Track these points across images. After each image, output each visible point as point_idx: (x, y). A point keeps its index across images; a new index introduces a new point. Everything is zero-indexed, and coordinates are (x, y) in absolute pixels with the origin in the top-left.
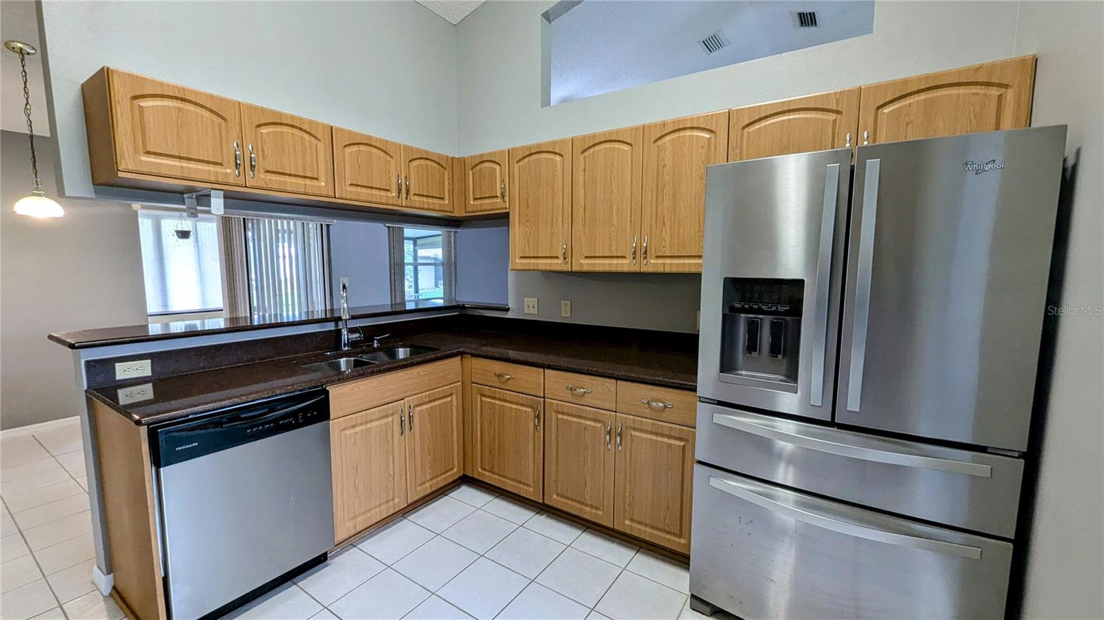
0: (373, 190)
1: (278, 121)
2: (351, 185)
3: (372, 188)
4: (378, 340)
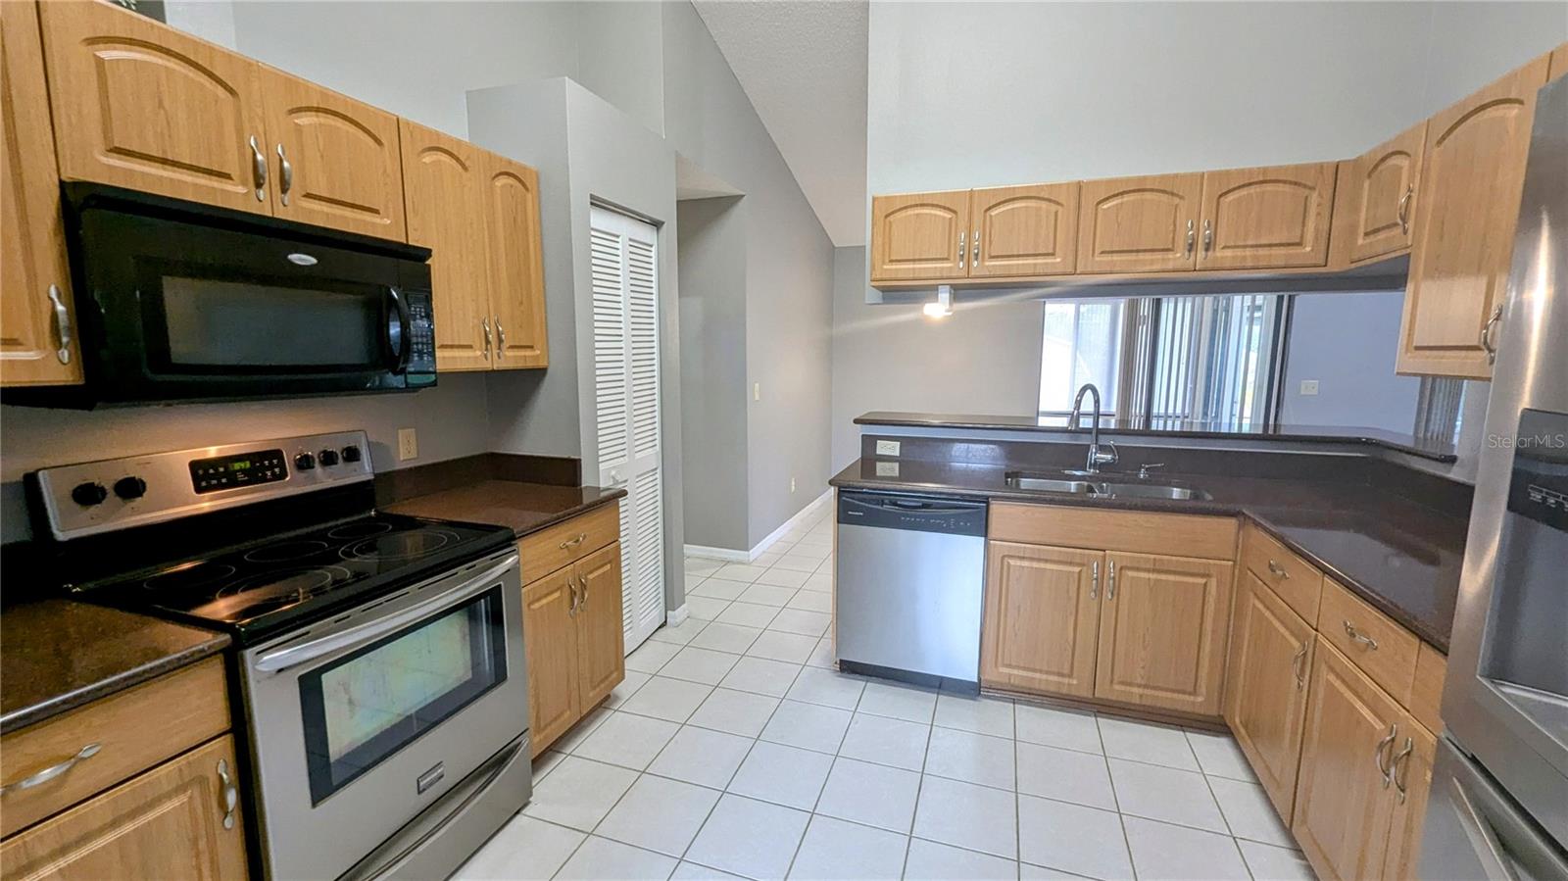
0: (1140, 254)
1: (1011, 197)
2: (1102, 253)
3: (1138, 251)
4: (1147, 469)
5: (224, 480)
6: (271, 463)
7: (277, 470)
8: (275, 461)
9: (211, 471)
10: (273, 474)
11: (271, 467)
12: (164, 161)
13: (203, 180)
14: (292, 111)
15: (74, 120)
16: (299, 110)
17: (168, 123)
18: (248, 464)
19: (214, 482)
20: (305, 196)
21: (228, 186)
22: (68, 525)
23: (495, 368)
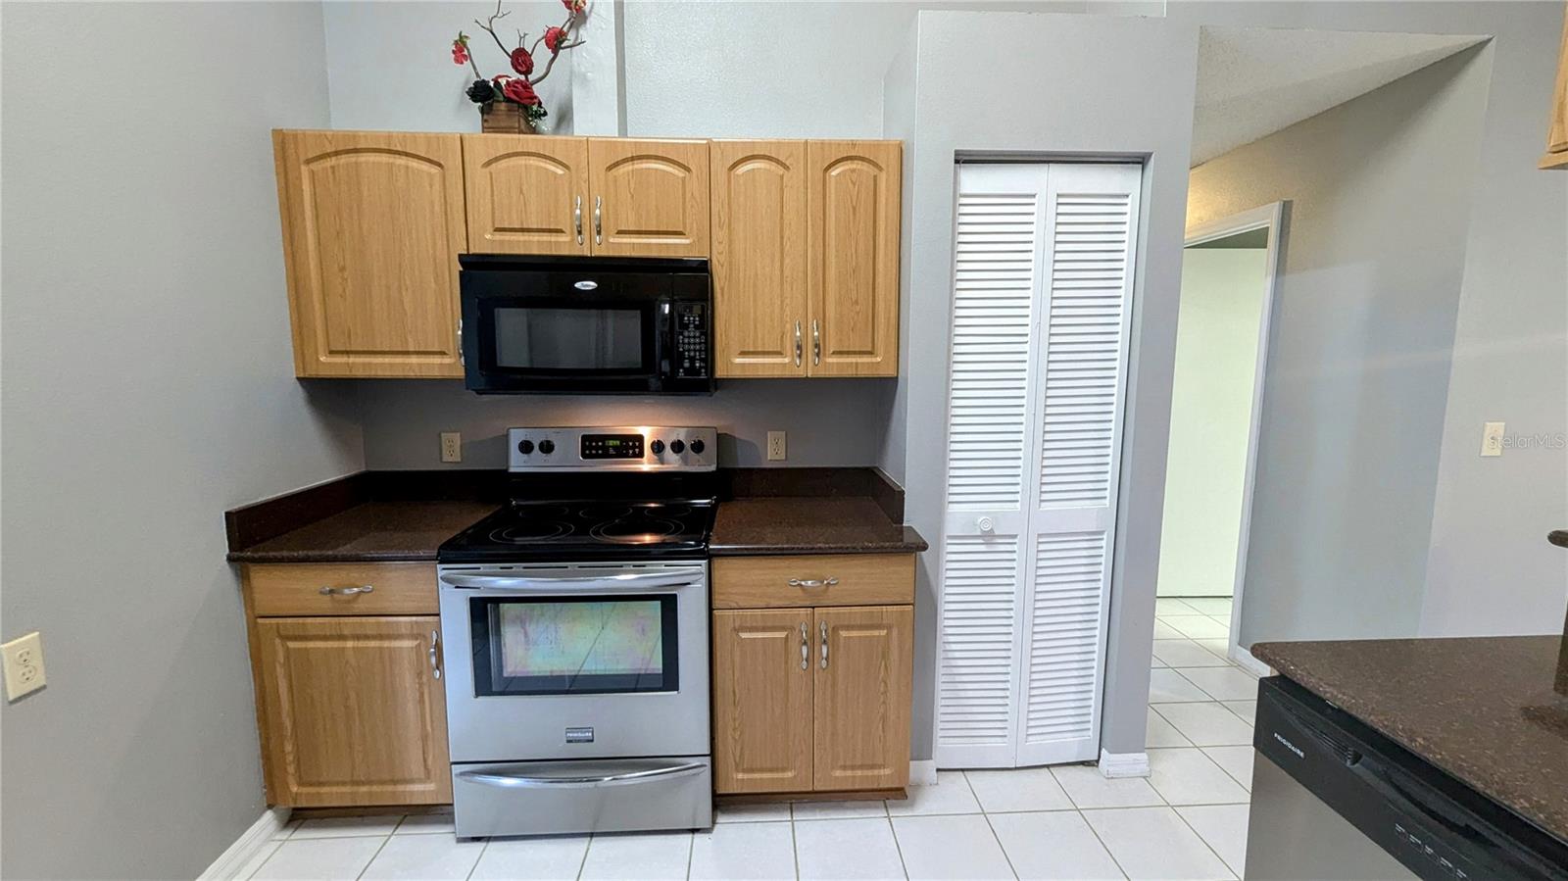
5: (600, 452)
6: (634, 444)
7: (637, 450)
8: (637, 444)
9: (594, 444)
10: (634, 452)
11: (634, 447)
12: (523, 230)
13: (545, 237)
14: (610, 168)
15: (476, 216)
16: (616, 164)
17: (525, 204)
18: (618, 443)
19: (594, 452)
20: (617, 233)
21: (563, 238)
22: (518, 463)
23: (809, 376)
